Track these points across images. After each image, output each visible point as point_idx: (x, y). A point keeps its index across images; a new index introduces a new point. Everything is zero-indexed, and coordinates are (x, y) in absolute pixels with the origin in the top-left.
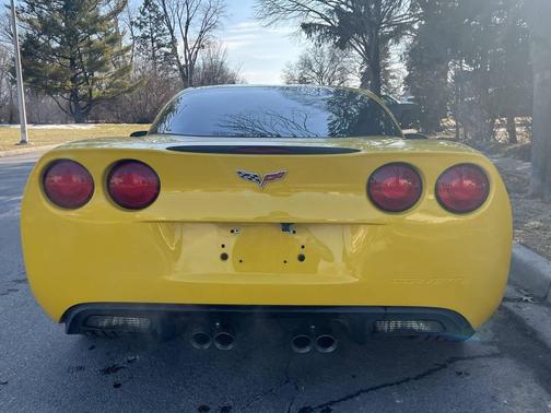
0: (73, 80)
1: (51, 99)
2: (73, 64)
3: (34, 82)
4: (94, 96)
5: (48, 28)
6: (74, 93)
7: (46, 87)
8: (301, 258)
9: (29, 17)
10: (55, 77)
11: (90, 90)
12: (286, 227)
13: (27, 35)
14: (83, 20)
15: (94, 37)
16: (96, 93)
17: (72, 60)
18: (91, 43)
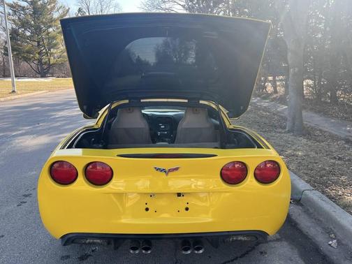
0: (39, 53)
1: (27, 64)
2: (39, 45)
3: (17, 54)
4: (51, 63)
5: (24, 24)
6: (40, 61)
7: (24, 57)
8: (187, 209)
9: (13, 18)
10: (28, 52)
11: (49, 59)
12: (179, 195)
13: (12, 28)
14: (44, 20)
15: (51, 30)
16: (52, 61)
17: (38, 42)
18: (48, 33)
